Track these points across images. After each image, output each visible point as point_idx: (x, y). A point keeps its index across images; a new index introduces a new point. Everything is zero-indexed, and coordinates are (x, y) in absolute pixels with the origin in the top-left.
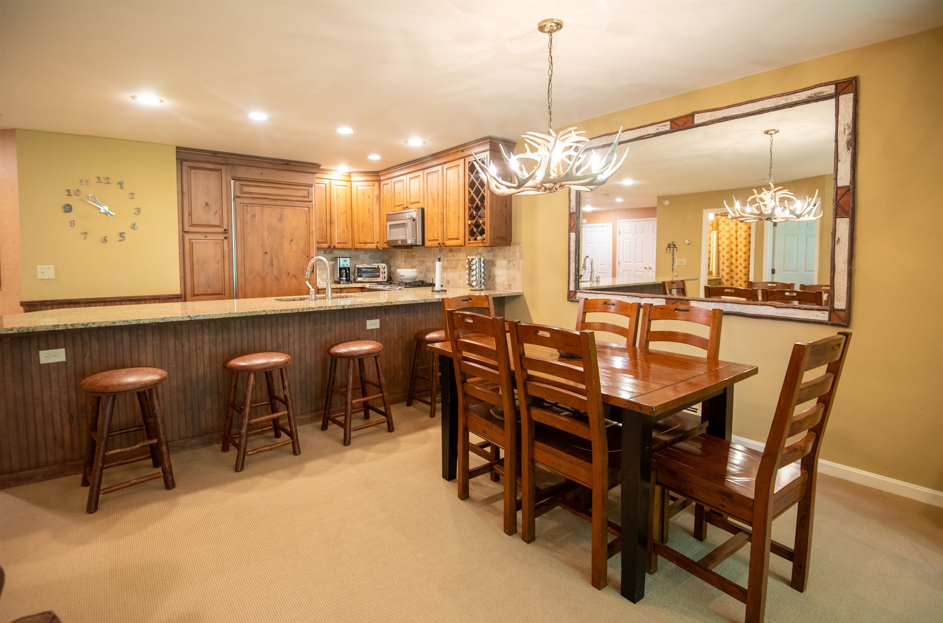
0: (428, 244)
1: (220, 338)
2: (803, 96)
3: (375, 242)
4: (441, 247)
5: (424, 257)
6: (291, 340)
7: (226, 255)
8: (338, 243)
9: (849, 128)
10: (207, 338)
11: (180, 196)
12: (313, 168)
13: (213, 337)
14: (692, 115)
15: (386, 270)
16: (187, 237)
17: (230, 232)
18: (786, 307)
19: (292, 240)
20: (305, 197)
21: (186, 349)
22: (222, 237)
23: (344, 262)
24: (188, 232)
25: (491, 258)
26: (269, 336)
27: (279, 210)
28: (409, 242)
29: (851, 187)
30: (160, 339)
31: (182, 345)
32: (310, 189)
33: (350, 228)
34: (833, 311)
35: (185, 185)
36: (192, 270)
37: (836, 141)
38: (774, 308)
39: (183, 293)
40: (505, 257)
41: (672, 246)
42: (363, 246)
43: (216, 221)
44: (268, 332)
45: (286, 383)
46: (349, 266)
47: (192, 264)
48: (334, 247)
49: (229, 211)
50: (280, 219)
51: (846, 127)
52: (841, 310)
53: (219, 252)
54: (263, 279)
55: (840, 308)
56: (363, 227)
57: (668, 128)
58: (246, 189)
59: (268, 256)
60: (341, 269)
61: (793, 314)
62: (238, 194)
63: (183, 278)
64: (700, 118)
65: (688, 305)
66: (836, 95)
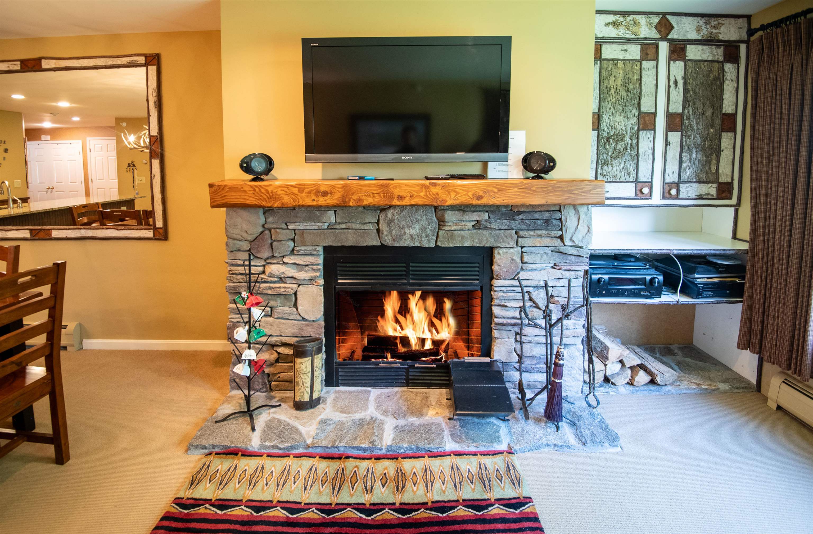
2: (124, 61)
9: (155, 91)
14: (39, 60)
18: (124, 229)
29: (158, 137)
34: (155, 229)
37: (148, 100)
38: (116, 231)
41: (132, 166)
51: (153, 91)
52: (160, 228)
55: (159, 226)
57: (17, 68)
61: (130, 234)
64: (45, 64)
65: (50, 234)
66: (146, 65)
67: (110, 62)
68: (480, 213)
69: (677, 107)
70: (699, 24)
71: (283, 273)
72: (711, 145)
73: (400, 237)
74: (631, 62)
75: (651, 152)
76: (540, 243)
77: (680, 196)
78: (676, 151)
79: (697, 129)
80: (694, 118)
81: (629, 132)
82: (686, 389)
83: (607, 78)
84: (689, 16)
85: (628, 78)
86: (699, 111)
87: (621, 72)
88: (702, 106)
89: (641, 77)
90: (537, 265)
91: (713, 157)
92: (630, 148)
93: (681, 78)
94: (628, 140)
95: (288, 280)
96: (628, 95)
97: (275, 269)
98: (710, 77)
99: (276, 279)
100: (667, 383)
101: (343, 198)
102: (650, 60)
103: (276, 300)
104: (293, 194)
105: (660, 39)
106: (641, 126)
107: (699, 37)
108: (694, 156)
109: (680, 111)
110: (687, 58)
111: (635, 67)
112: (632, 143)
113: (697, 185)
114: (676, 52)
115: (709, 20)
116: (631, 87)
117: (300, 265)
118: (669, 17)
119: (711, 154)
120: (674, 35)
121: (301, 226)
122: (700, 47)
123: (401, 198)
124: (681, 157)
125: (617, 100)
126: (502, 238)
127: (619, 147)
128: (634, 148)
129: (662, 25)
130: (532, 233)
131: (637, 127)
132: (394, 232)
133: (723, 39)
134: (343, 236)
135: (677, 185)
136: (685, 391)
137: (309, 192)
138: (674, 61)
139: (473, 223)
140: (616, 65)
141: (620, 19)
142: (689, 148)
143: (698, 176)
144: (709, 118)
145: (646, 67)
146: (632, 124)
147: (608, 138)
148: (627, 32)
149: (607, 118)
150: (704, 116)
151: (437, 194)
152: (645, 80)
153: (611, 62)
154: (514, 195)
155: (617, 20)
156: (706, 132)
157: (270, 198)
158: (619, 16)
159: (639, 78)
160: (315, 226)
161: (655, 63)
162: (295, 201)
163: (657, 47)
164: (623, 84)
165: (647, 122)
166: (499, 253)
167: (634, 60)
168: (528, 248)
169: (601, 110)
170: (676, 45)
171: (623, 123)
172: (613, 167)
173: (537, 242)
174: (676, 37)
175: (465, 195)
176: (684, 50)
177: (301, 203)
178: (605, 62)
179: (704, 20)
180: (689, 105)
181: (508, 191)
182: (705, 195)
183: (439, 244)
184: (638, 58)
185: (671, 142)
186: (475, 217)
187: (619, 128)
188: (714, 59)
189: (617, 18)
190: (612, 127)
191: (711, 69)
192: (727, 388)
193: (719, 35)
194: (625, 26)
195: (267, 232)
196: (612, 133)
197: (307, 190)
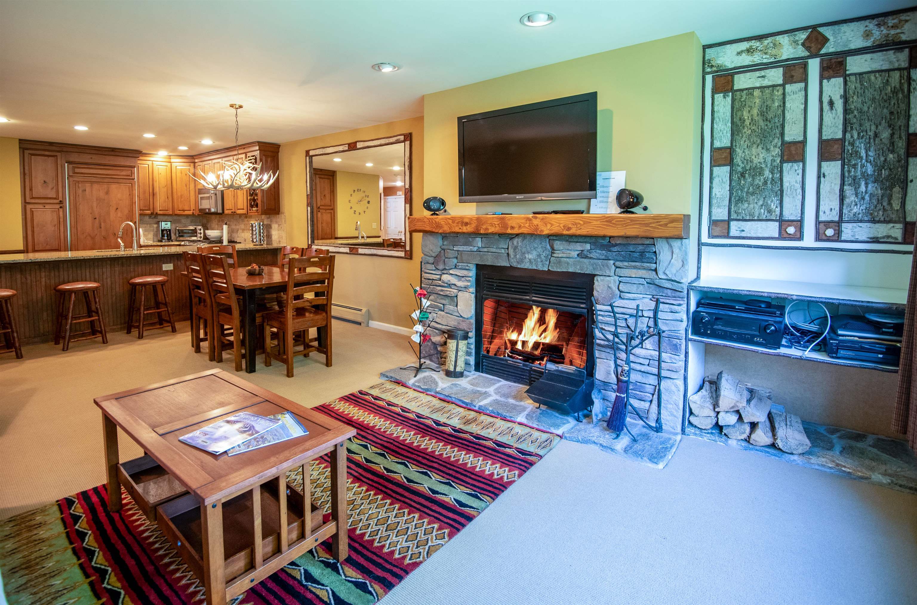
0: (226, 212)
1: (52, 274)
2: (394, 139)
3: (192, 210)
4: (234, 214)
5: (230, 221)
6: (105, 277)
7: (62, 220)
8: (160, 210)
9: (408, 158)
10: (43, 274)
11: (22, 176)
12: (136, 153)
13: (47, 274)
14: (356, 142)
15: (202, 231)
16: (29, 207)
17: (64, 203)
18: (391, 250)
19: (117, 209)
20: (129, 176)
21: (29, 281)
22: (58, 206)
23: (166, 225)
24: (29, 203)
25: (269, 223)
26: (88, 274)
27: (105, 186)
28: (213, 210)
29: (410, 188)
30: (11, 274)
31: (26, 278)
32: (133, 169)
33: (170, 199)
34: (406, 251)
35: (26, 168)
36: (33, 232)
37: (405, 164)
38: (387, 251)
39: (25, 249)
40: (276, 222)
42: (181, 212)
43: (53, 194)
44: (88, 271)
45: (97, 300)
46: (169, 228)
47: (33, 227)
48: (157, 213)
49: (64, 187)
50: (107, 193)
52: (408, 251)
53: (56, 218)
54: (93, 238)
55: (408, 249)
56: (181, 198)
57: (347, 148)
58: (77, 170)
59: (97, 220)
60: (163, 231)
61: (393, 254)
62: (71, 174)
63: (26, 238)
64: (359, 145)
65: (357, 251)
66: (404, 141)
67: (387, 141)
68: (582, 244)
69: (834, 132)
70: (867, 28)
71: (449, 281)
72: (890, 175)
73: (521, 261)
74: (771, 89)
75: (798, 186)
76: (636, 274)
77: (843, 238)
78: (835, 184)
79: (867, 155)
80: (860, 143)
81: (769, 165)
82: (819, 465)
83: (741, 110)
84: (851, 22)
85: (767, 106)
86: (869, 133)
87: (757, 101)
88: (873, 128)
89: (784, 103)
90: (633, 295)
91: (894, 190)
92: (771, 183)
93: (839, 97)
94: (767, 173)
95: (453, 287)
96: (767, 125)
97: (445, 277)
98: (886, 89)
99: (446, 285)
100: (794, 452)
101: (477, 227)
102: (795, 82)
103: (445, 300)
104: (449, 224)
105: (808, 56)
106: (785, 158)
107: (869, 44)
108: (863, 188)
109: (840, 135)
110: (848, 72)
111: (776, 93)
112: (773, 177)
113: (869, 225)
114: (830, 68)
115: (884, 20)
116: (770, 115)
117: (459, 276)
118: (821, 29)
119: (891, 188)
120: (829, 48)
121: (461, 248)
122: (868, 56)
123: (512, 228)
124: (842, 190)
125: (753, 131)
126: (600, 268)
127: (757, 182)
128: (776, 183)
129: (812, 40)
130: (626, 264)
131: (779, 159)
132: (518, 256)
133: (908, 39)
134: (485, 257)
135: (838, 225)
136: (817, 467)
137: (458, 223)
138: (829, 78)
139: (578, 252)
140: (752, 94)
141: (755, 44)
142: (854, 180)
143: (871, 214)
144: (886, 141)
145: (790, 91)
146: (773, 156)
147: (743, 173)
148: (764, 57)
149: (742, 152)
150: (877, 139)
151: (537, 225)
152: (789, 106)
153: (745, 92)
154: (598, 227)
155: (751, 46)
156: (882, 159)
157: (437, 226)
158: (753, 41)
159: (782, 104)
160: (468, 248)
161: (802, 85)
162: (450, 229)
163: (805, 66)
164: (759, 113)
165: (794, 152)
166: (597, 280)
167: (774, 86)
168: (625, 278)
169: (734, 144)
170: (831, 60)
171: (761, 156)
172: (749, 204)
173: (633, 273)
174: (831, 50)
175: (558, 226)
176: (843, 64)
177: (453, 230)
178: (738, 93)
179: (875, 22)
180: (852, 128)
181: (592, 224)
182: (884, 237)
183: (550, 268)
184: (780, 82)
185: (826, 174)
186: (579, 247)
187: (756, 161)
188: (892, 67)
189: (752, 44)
190: (747, 160)
191: (888, 80)
192: (885, 482)
193: (902, 35)
194: (761, 51)
195: (442, 251)
196: (748, 167)
197: (456, 221)
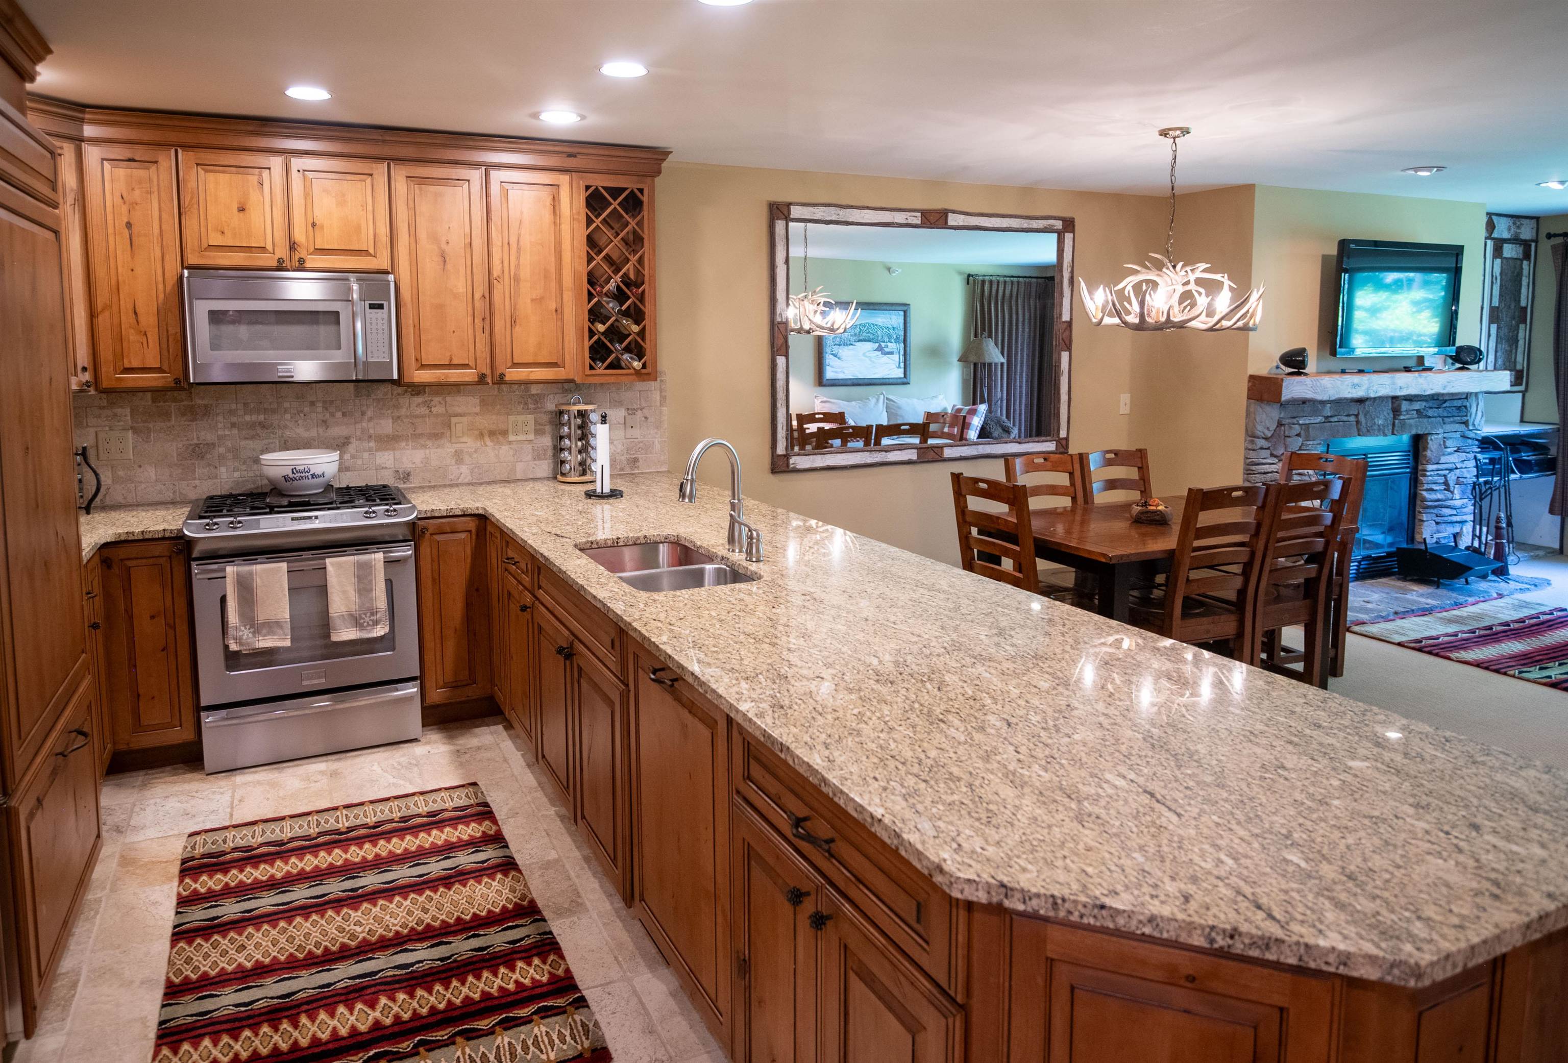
14: (944, 212)
29: (1070, 322)
34: (1059, 440)
40: (619, 402)
51: (1069, 265)
52: (1064, 438)
57: (917, 221)
64: (953, 220)
65: (941, 454)
67: (1025, 224)
69: (1496, 303)
73: (1371, 428)
80: (1503, 311)
84: (1504, 217)
86: (1506, 304)
88: (1507, 299)
109: (1497, 305)
110: (1503, 255)
121: (1307, 420)
132: (1368, 423)
134: (1336, 429)
160: (1316, 419)
170: (1497, 243)
174: (1497, 236)
176: (1501, 248)
180: (1502, 299)
193: (1521, 235)
195: (1281, 428)
